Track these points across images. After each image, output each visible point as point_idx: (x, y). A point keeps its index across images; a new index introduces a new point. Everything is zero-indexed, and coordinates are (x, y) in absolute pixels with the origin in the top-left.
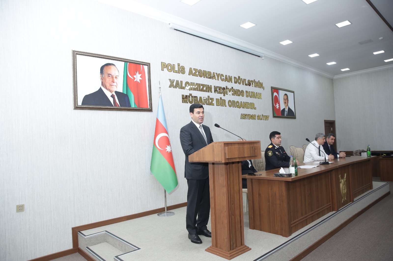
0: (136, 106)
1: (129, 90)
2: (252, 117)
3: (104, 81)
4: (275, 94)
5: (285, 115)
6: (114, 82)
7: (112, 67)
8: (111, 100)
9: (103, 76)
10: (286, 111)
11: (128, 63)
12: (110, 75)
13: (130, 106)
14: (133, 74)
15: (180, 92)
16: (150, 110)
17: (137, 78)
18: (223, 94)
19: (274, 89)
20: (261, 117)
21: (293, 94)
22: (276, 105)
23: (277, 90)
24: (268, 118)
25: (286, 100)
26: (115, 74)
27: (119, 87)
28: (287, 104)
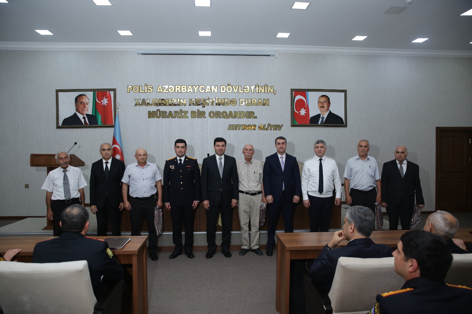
0: (102, 124)
1: (97, 112)
3: (78, 108)
4: (298, 97)
5: (319, 123)
6: (85, 108)
7: (84, 97)
8: (83, 120)
9: (77, 104)
10: (323, 118)
11: (96, 92)
12: (83, 102)
13: (97, 124)
14: (101, 99)
15: (145, 109)
16: (114, 126)
18: (202, 106)
19: (295, 92)
20: (266, 127)
21: (343, 93)
22: (300, 112)
23: (303, 92)
24: (280, 127)
25: (324, 103)
26: (86, 101)
27: (90, 111)
28: (326, 108)
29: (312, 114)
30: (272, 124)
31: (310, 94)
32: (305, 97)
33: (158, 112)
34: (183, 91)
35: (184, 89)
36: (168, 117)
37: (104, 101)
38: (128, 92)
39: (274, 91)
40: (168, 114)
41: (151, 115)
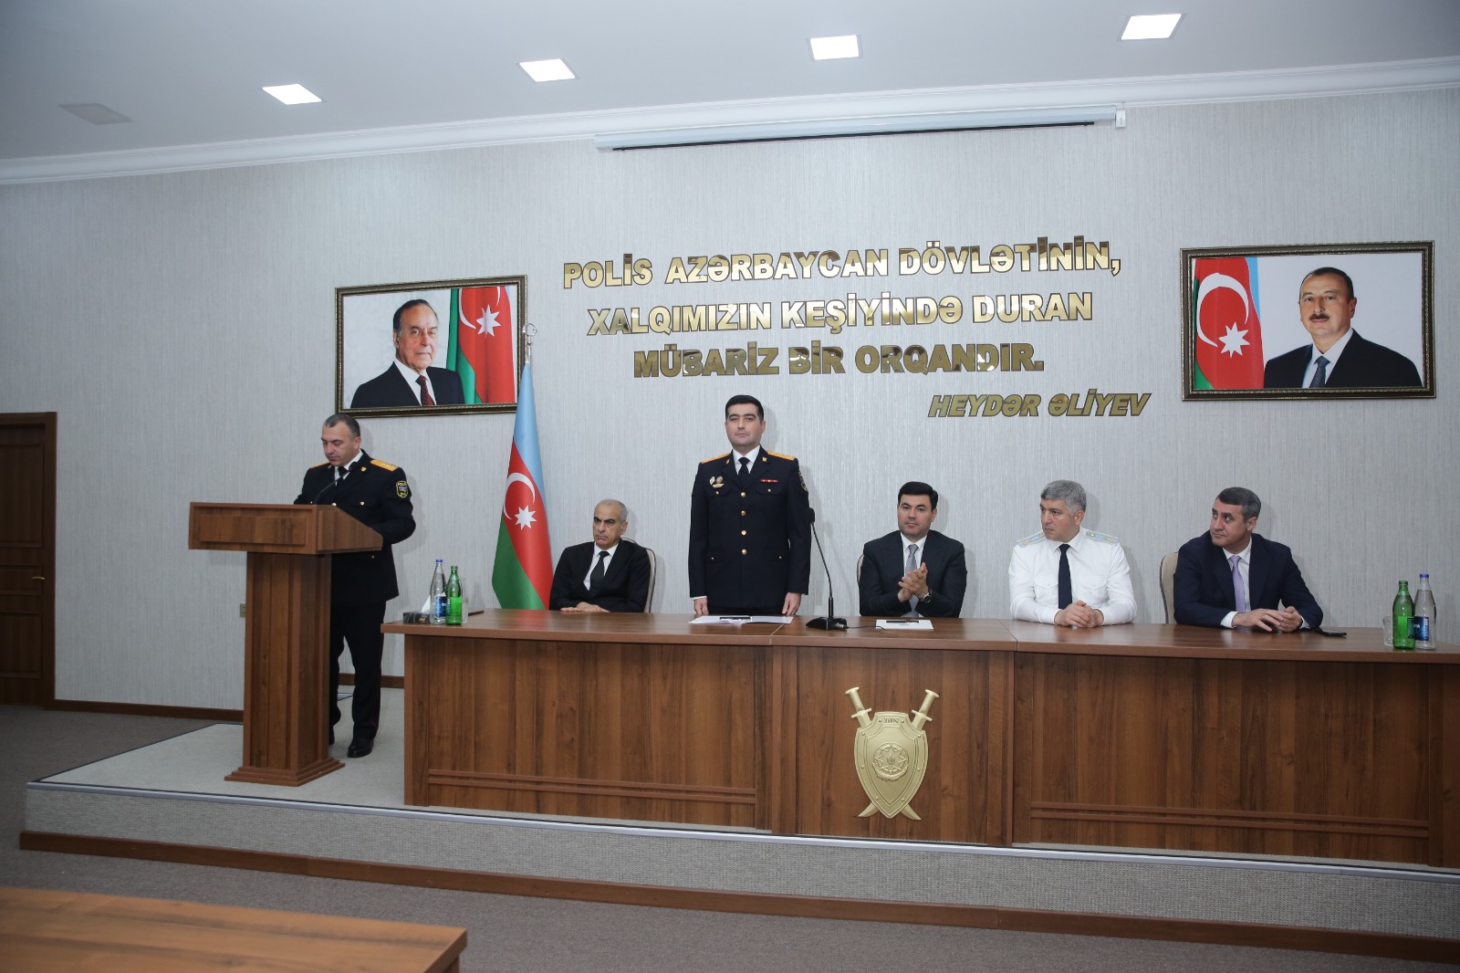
0: (478, 400)
1: (463, 360)
3: (402, 346)
4: (1213, 282)
5: (1307, 383)
6: (425, 346)
7: (421, 308)
8: (416, 390)
9: (401, 333)
10: (1322, 362)
11: (461, 291)
12: (417, 328)
13: (461, 400)
14: (475, 314)
15: (625, 348)
17: (486, 324)
18: (827, 329)
19: (1201, 260)
20: (1081, 405)
21: (1418, 257)
22: (1221, 339)
23: (1234, 260)
24: (1138, 404)
25: (1329, 303)
26: (428, 323)
27: (439, 357)
28: (1334, 321)
29: (1271, 350)
30: (1104, 390)
31: (1264, 268)
32: (1244, 280)
33: (671, 353)
34: (758, 275)
35: (763, 266)
36: (706, 372)
37: (485, 320)
38: (568, 285)
39: (1111, 262)
40: (703, 362)
41: (647, 366)
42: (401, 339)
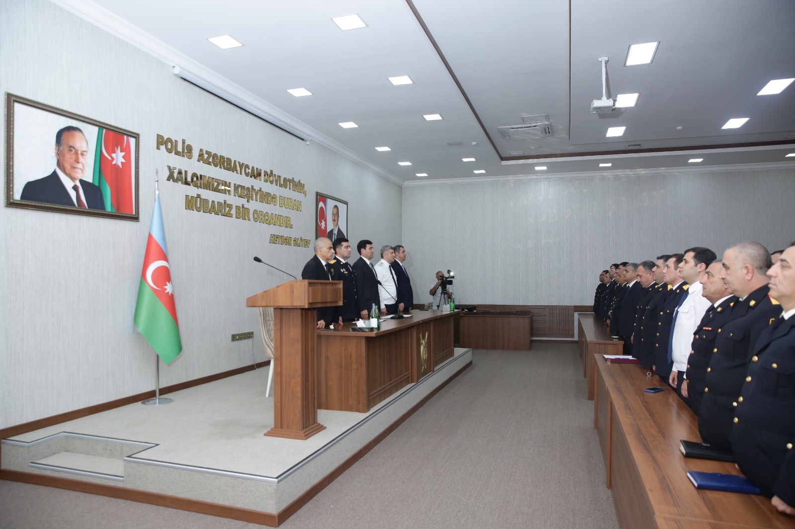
0: (113, 209)
1: (103, 180)
2: (286, 241)
3: (61, 159)
4: (321, 204)
6: (78, 162)
7: (77, 134)
8: (73, 194)
9: (61, 148)
10: (335, 234)
11: (104, 130)
12: (73, 148)
13: (103, 208)
14: (111, 151)
16: (136, 218)
17: (117, 158)
18: (246, 199)
19: (319, 197)
20: (299, 242)
21: (346, 206)
23: (324, 198)
24: (308, 243)
25: (336, 216)
26: (81, 147)
28: (336, 223)
30: (302, 237)
31: (329, 201)
32: (325, 204)
33: (199, 199)
36: (210, 212)
37: (117, 156)
40: (209, 206)
41: (191, 203)
42: (60, 152)
